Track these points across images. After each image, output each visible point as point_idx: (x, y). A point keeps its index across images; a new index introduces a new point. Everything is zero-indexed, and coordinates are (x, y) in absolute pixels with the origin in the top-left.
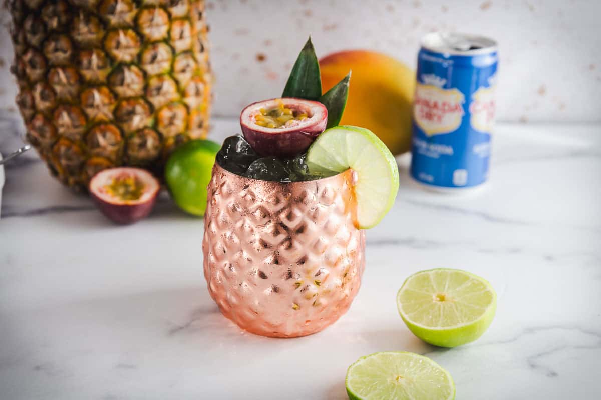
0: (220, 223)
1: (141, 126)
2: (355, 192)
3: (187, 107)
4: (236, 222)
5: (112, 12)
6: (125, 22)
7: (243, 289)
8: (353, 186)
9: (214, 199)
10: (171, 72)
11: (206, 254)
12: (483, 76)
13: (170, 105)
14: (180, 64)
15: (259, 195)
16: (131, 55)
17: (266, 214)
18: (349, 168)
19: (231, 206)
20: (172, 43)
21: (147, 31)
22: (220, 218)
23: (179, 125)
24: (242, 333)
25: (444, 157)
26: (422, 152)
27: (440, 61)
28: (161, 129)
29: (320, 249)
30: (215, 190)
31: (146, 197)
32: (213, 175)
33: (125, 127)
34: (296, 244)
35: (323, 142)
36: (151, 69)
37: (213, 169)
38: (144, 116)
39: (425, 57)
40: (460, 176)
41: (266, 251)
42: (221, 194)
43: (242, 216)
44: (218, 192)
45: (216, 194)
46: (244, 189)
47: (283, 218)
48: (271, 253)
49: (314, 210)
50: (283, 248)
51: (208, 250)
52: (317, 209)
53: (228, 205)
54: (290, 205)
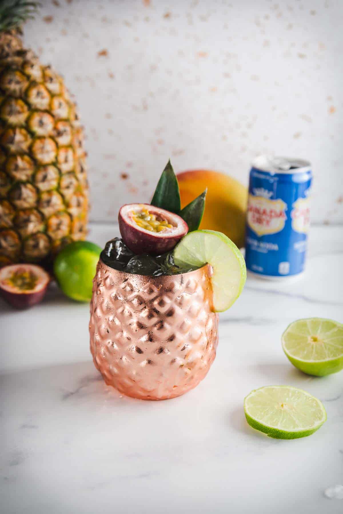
0: (105, 308)
1: (35, 231)
2: (211, 282)
3: (70, 215)
4: (117, 309)
5: (12, 141)
6: (22, 149)
7: (123, 362)
8: (210, 277)
9: (99, 290)
10: (58, 189)
11: (92, 334)
12: (301, 188)
13: (57, 214)
14: (66, 181)
15: (136, 286)
16: (27, 176)
17: (141, 302)
18: (207, 263)
19: (113, 295)
20: (59, 166)
21: (39, 156)
22: (105, 305)
23: (65, 230)
24: (121, 397)
25: (271, 252)
26: (254, 248)
27: (268, 178)
28: (51, 234)
29: (185, 328)
30: (99, 283)
31: (39, 288)
32: (98, 271)
33: (22, 232)
34: (166, 325)
35: (185, 242)
36: (43, 186)
37: (98, 265)
38: (37, 223)
39: (256, 175)
40: (284, 267)
41: (142, 331)
42: (105, 286)
43: (122, 303)
44: (103, 284)
45: (100, 285)
46: (124, 281)
47: (156, 304)
48: (146, 333)
49: (180, 298)
50: (155, 329)
51: (94, 330)
52: (182, 297)
53: (111, 295)
54: (161, 295)
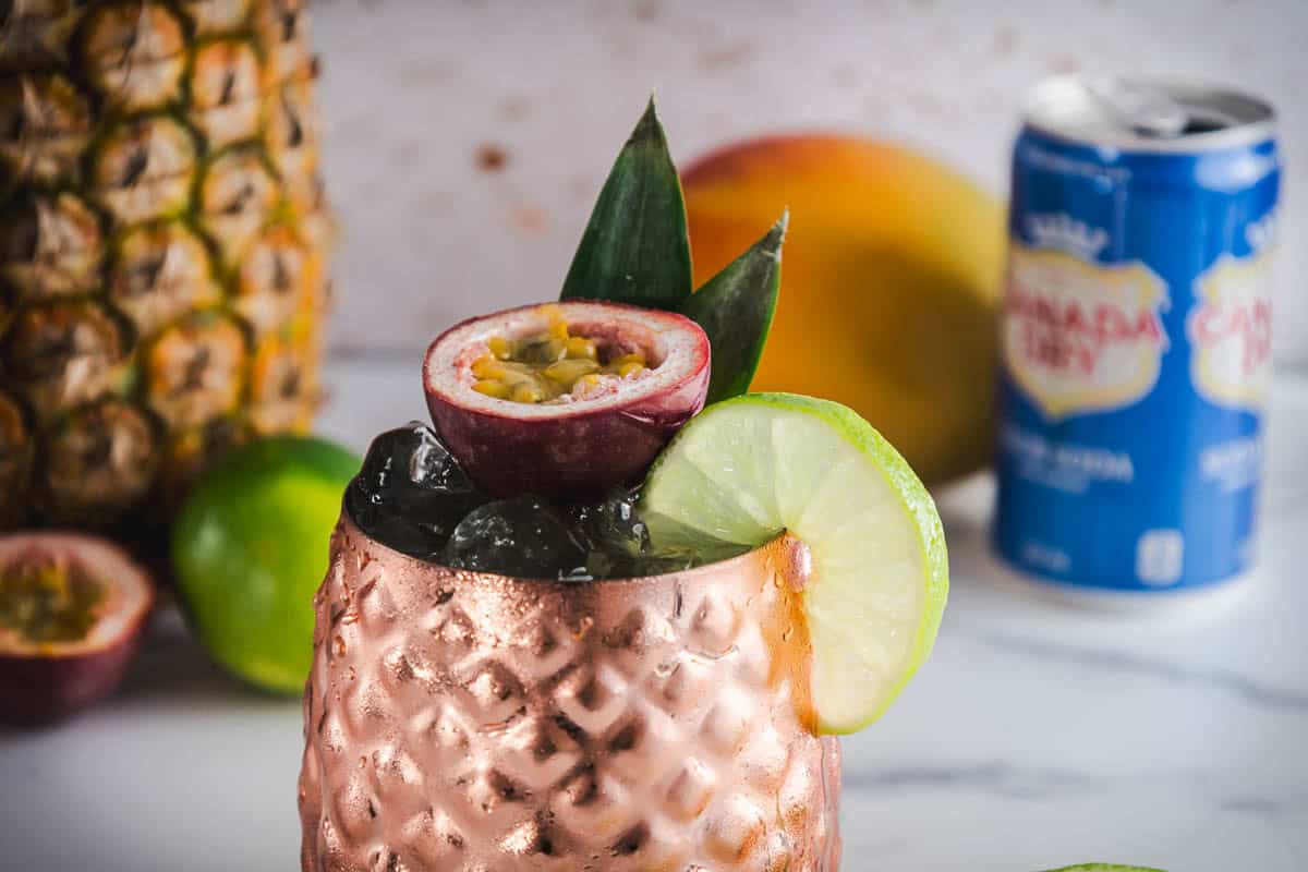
0: (359, 717)
1: (93, 392)
2: (803, 611)
3: (246, 329)
4: (410, 713)
6: (39, 48)
8: (798, 590)
9: (339, 639)
10: (194, 213)
11: (311, 822)
13: (188, 322)
14: (224, 184)
15: (485, 622)
16: (60, 159)
17: (509, 687)
18: (784, 531)
19: (394, 659)
20: (195, 118)
21: (113, 80)
22: (360, 701)
23: (220, 388)
25: (1103, 488)
27: (1086, 169)
28: (160, 402)
29: (690, 800)
30: (340, 609)
31: (109, 631)
32: (334, 560)
33: (40, 397)
34: (612, 787)
35: (700, 444)
36: (128, 205)
37: (335, 537)
38: (103, 359)
39: (1038, 157)
40: (1159, 552)
41: (512, 809)
42: (359, 622)
43: (429, 692)
44: (351, 615)
45: (344, 619)
46: (438, 603)
47: (567, 699)
48: (527, 817)
49: (668, 673)
50: (566, 799)
51: (319, 806)
52: (678, 670)
53: (382, 660)
54: (587, 657)
